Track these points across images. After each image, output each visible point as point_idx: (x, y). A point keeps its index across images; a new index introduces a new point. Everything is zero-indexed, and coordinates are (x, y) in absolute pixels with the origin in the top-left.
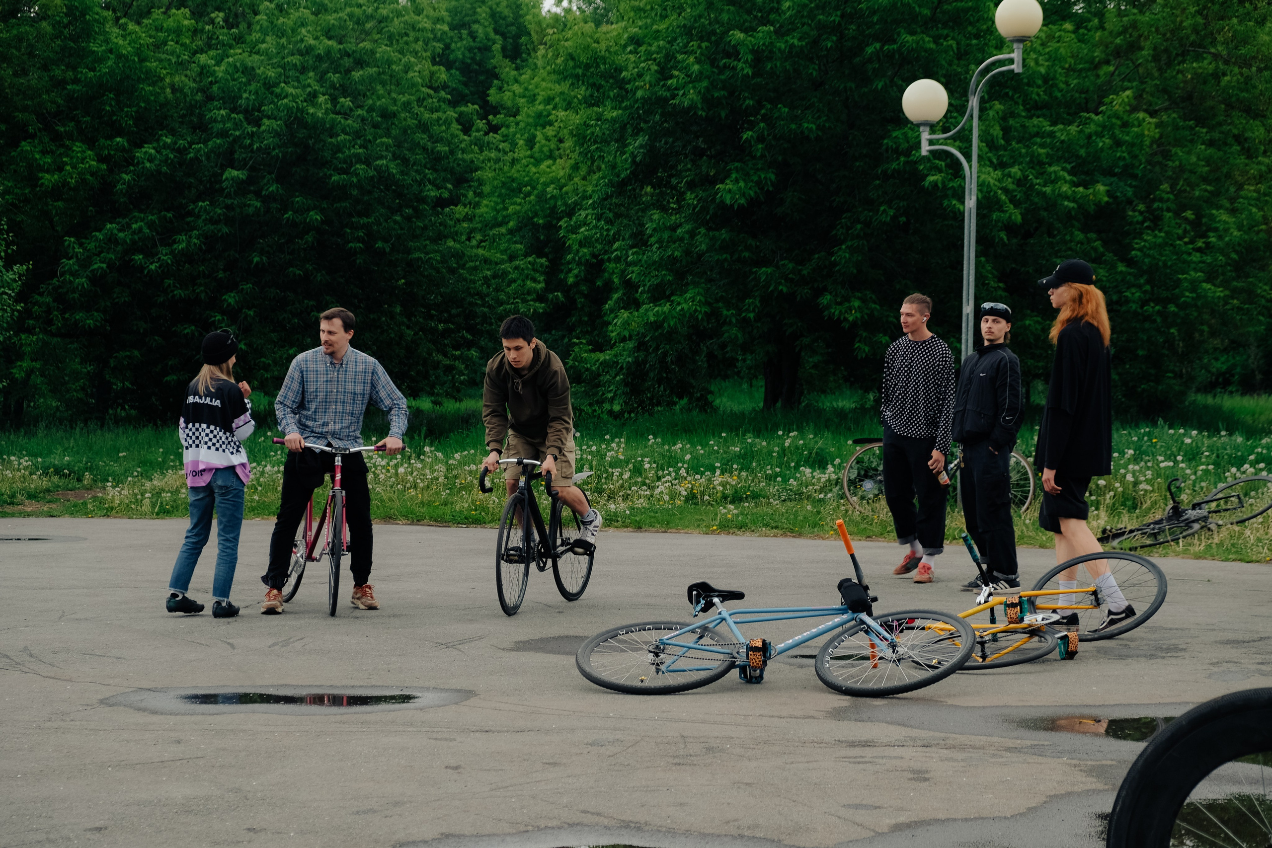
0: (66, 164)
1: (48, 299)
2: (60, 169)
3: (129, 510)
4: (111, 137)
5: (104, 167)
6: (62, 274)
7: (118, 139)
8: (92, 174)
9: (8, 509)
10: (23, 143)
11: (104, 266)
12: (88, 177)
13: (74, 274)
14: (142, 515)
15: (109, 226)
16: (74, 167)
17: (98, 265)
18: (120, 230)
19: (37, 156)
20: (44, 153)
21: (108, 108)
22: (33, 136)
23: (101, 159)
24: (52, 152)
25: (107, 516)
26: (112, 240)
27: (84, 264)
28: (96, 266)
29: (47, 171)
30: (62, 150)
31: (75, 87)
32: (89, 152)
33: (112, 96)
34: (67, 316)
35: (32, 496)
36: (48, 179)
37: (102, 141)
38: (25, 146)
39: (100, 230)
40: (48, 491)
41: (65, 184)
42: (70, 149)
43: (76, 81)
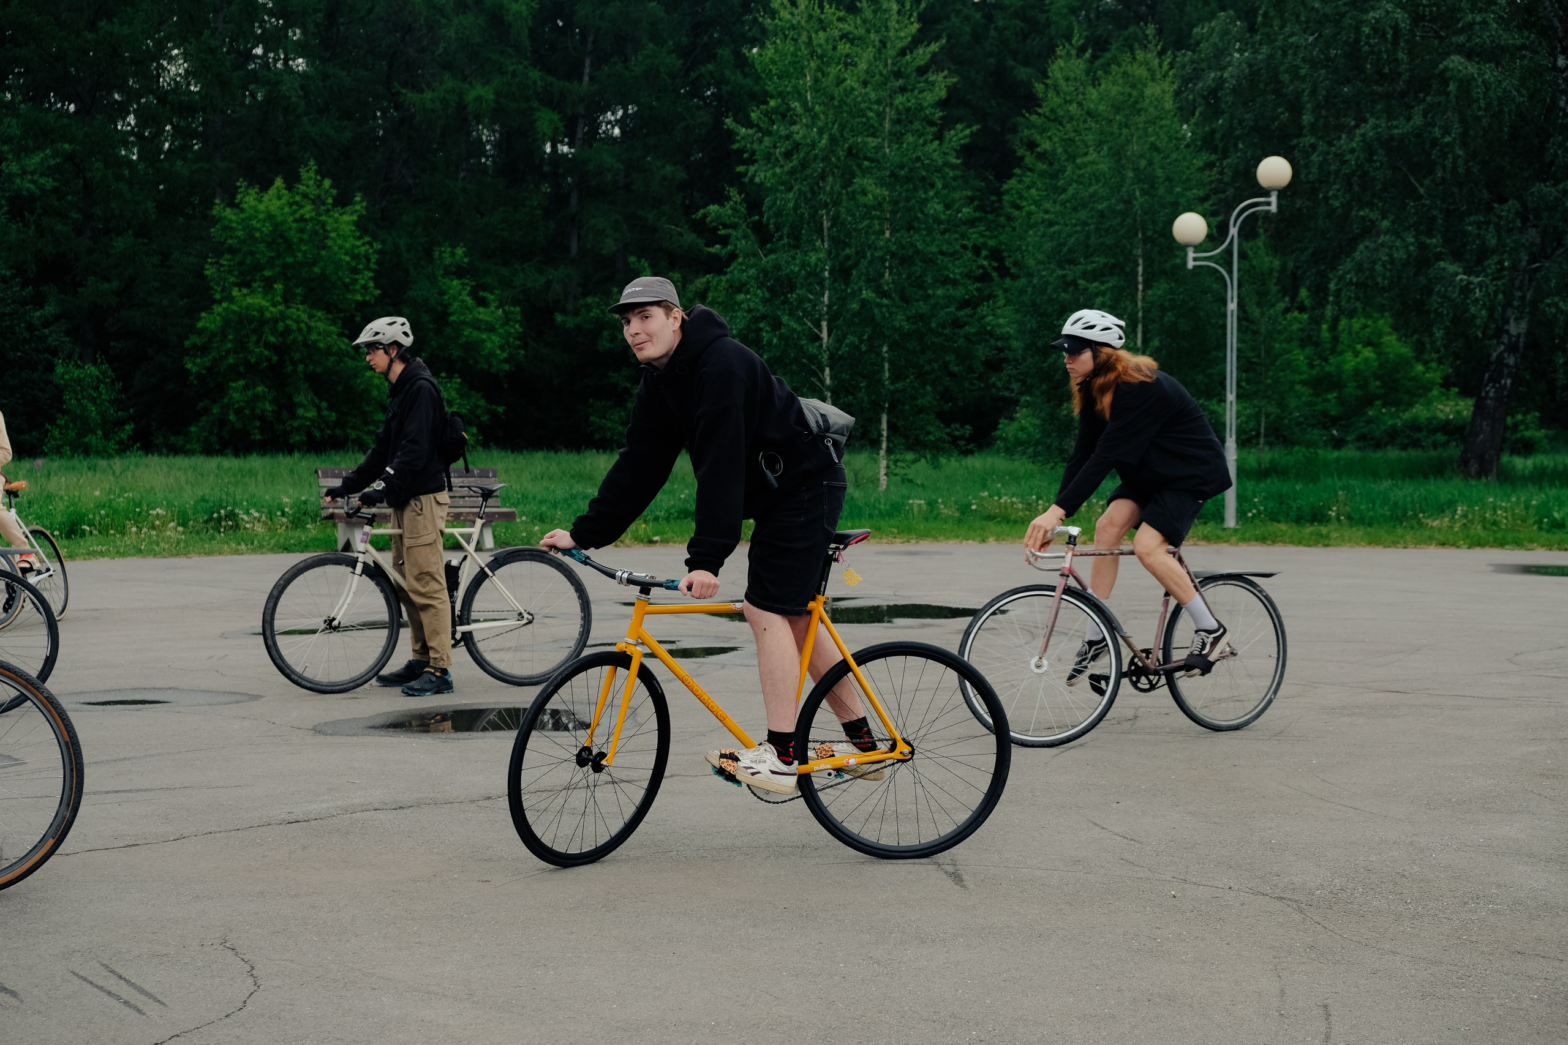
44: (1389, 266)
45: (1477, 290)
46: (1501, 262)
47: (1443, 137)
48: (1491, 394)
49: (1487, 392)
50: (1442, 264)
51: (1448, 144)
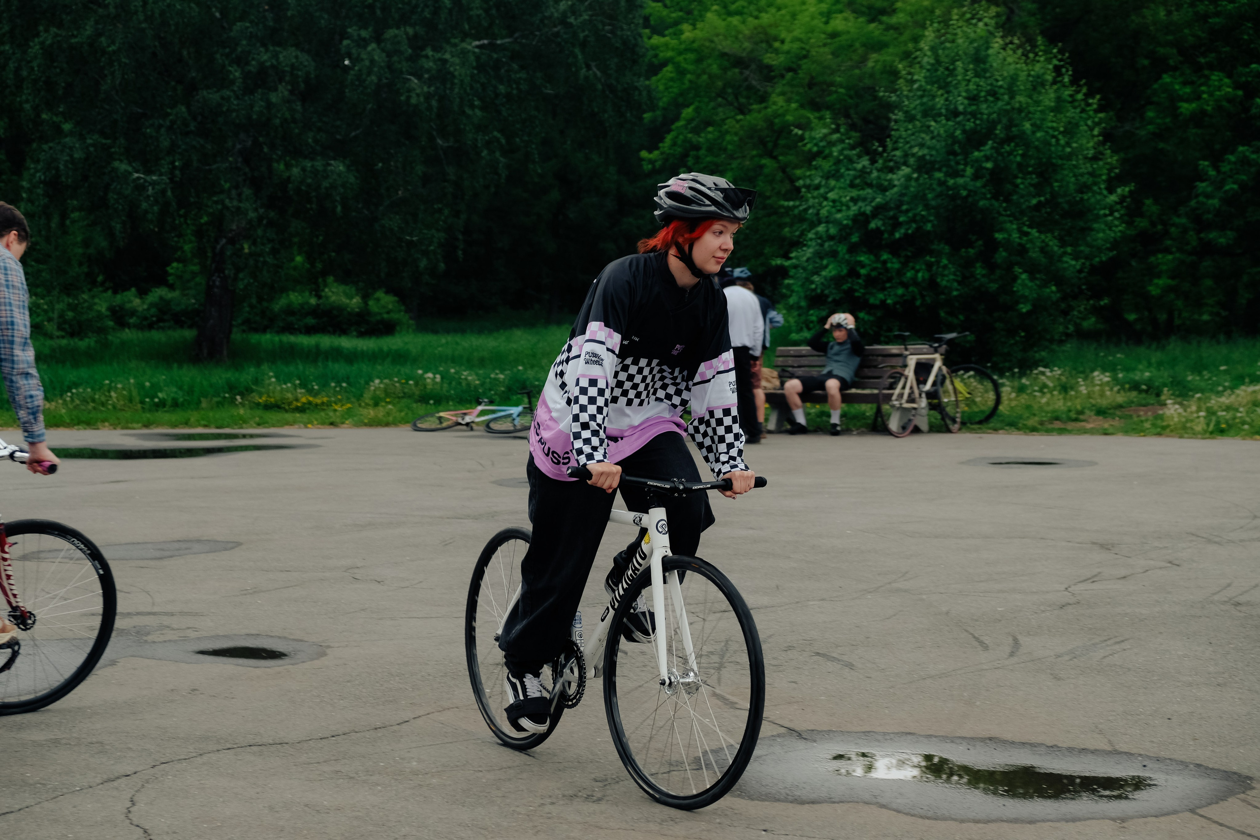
0: (1204, 92)
1: (1183, 220)
2: (1199, 98)
3: (1183, 430)
4: (1247, 65)
5: (1240, 93)
6: (1197, 196)
7: (1253, 66)
8: (1229, 101)
9: (1071, 426)
10: (1165, 76)
11: (1235, 187)
12: (1225, 104)
13: (1208, 196)
14: (1194, 435)
15: (1241, 149)
16: (1211, 94)
17: (1231, 186)
18: (1253, 152)
19: (1177, 87)
20: (1185, 84)
21: (1246, 37)
22: (1175, 69)
23: (1237, 86)
24: (1192, 83)
25: (1159, 434)
26: (1245, 162)
27: (1219, 185)
28: (1227, 187)
29: (1187, 101)
30: (1202, 80)
31: (1217, 20)
32: (1227, 80)
33: (1250, 25)
34: (1202, 235)
35: (1101, 412)
36: (1186, 108)
37: (1240, 69)
38: (1166, 78)
39: (1232, 153)
40: (1120, 407)
41: (1203, 112)
42: (1208, 78)
43: (1217, 14)
44: (70, 166)
45: (150, 188)
46: (173, 163)
47: (109, 46)
48: (217, 283)
49: (214, 281)
50: (116, 164)
51: (114, 52)
